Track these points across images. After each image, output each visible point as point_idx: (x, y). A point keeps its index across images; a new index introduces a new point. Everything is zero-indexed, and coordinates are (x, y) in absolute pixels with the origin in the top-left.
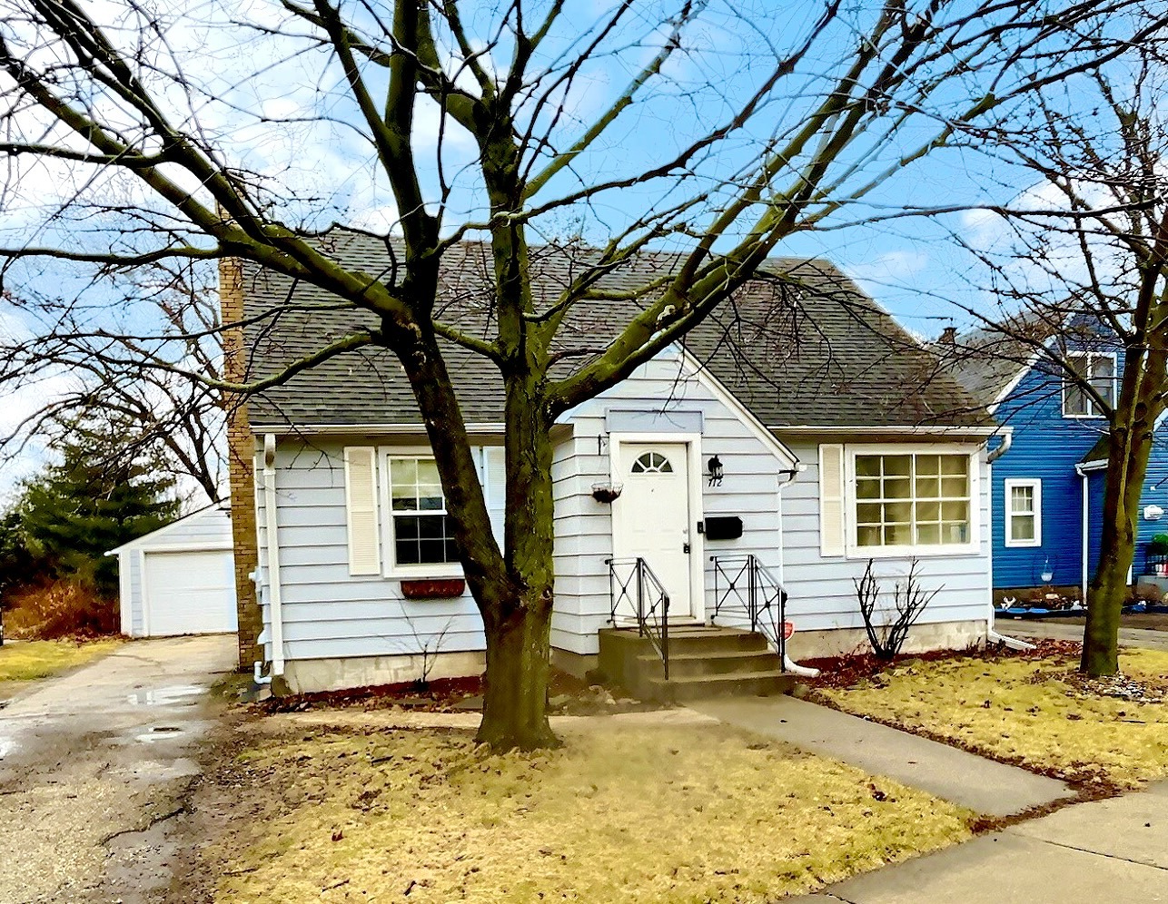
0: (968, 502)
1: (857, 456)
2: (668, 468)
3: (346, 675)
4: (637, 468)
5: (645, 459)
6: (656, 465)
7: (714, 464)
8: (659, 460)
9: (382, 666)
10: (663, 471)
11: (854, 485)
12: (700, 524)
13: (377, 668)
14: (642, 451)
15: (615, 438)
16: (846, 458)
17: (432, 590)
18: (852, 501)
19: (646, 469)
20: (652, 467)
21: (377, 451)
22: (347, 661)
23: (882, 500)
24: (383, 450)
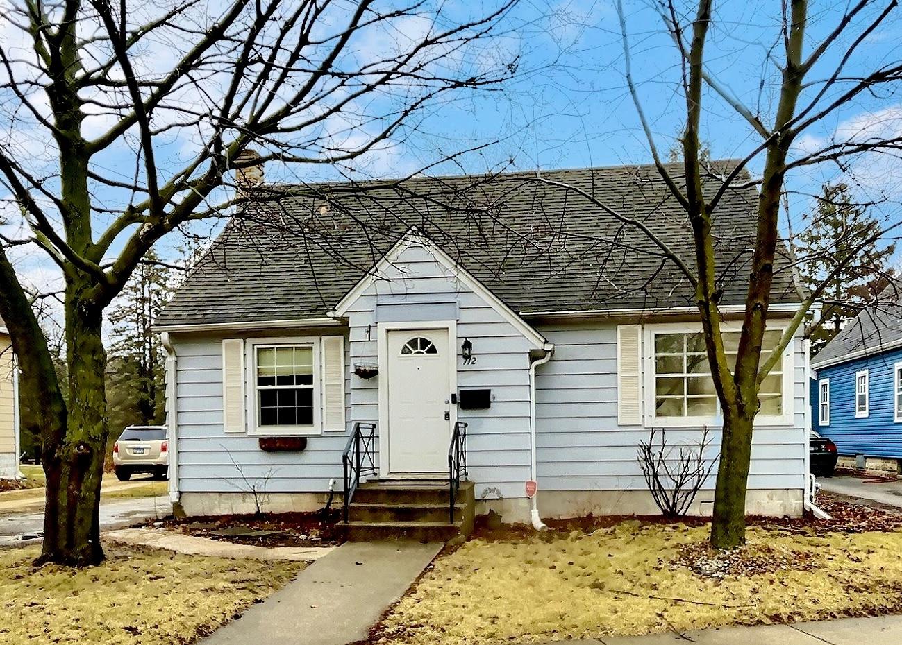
0: (780, 376)
1: (657, 336)
2: (433, 350)
3: (222, 505)
4: (405, 351)
5: (413, 343)
6: (423, 348)
7: (468, 345)
8: (425, 343)
9: (247, 500)
10: (428, 352)
11: (653, 361)
12: (454, 396)
13: (244, 501)
14: (411, 336)
15: (382, 327)
16: (646, 338)
17: (278, 445)
18: (651, 376)
19: (414, 352)
20: (419, 350)
21: (245, 342)
22: (224, 495)
23: (685, 375)
24: (250, 341)
